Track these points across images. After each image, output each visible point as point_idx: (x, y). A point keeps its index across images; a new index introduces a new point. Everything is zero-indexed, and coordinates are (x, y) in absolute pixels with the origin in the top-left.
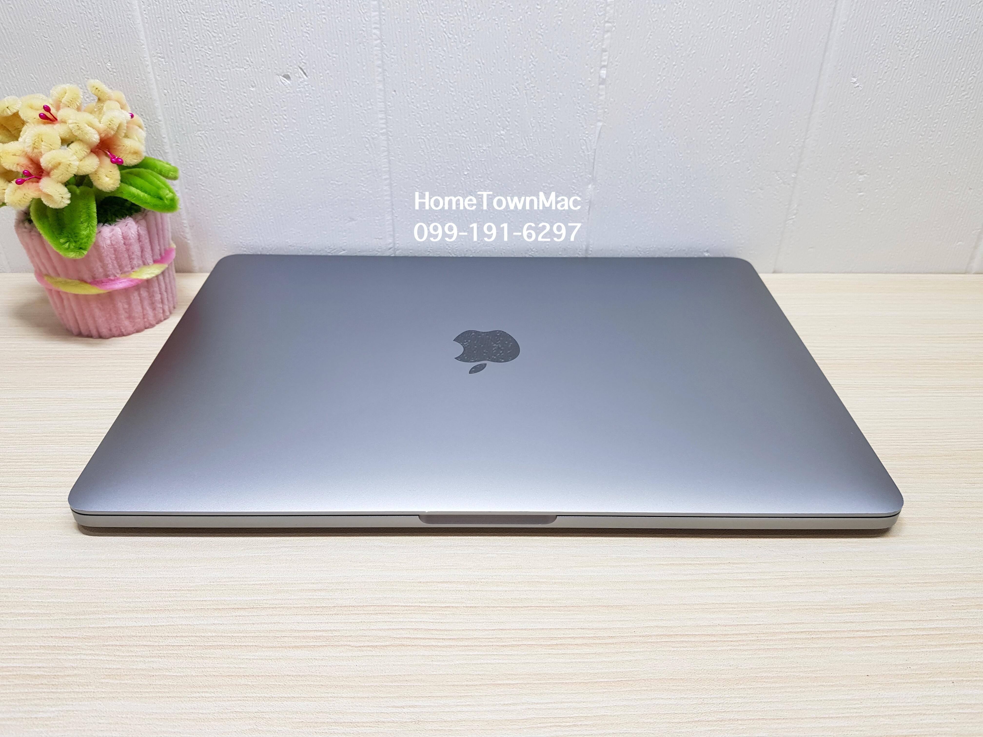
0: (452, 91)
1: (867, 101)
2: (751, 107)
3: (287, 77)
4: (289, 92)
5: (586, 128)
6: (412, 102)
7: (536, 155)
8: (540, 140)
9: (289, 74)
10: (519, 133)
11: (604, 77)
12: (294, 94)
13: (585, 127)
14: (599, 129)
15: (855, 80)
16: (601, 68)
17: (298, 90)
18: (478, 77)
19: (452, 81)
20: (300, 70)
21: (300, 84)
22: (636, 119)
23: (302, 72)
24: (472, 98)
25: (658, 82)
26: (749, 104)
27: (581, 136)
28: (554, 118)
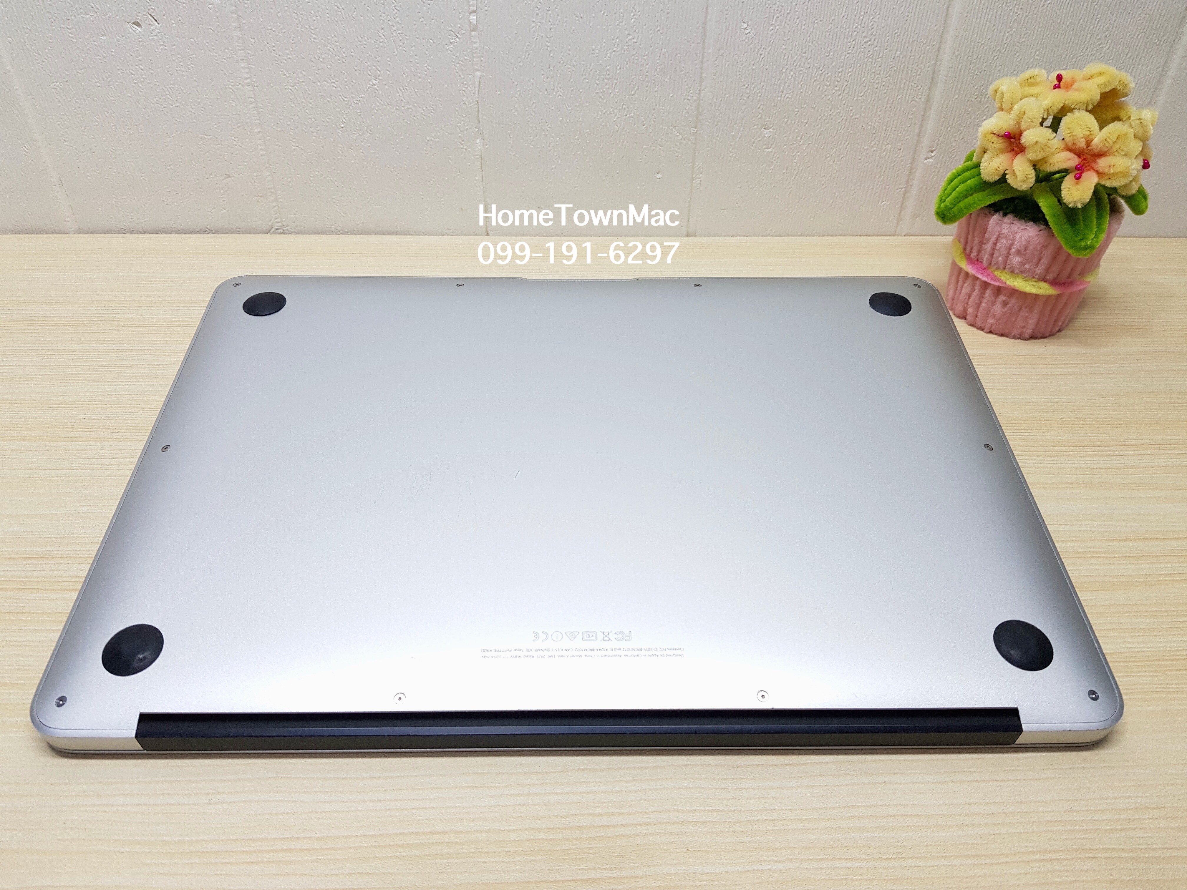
0: (314, 38)
1: (762, 49)
2: (637, 56)
3: (138, 24)
4: (142, 41)
5: (464, 78)
6: (274, 50)
7: (415, 107)
8: (416, 90)
9: (138, 21)
10: (392, 83)
11: (475, 23)
12: (147, 43)
13: (462, 77)
14: (478, 79)
15: (745, 25)
16: (470, 13)
17: (150, 38)
18: (339, 23)
19: (313, 28)
20: (150, 17)
21: (152, 32)
22: (516, 68)
23: (152, 19)
24: (337, 46)
25: (534, 29)
26: (635, 53)
27: (460, 87)
28: (428, 67)
